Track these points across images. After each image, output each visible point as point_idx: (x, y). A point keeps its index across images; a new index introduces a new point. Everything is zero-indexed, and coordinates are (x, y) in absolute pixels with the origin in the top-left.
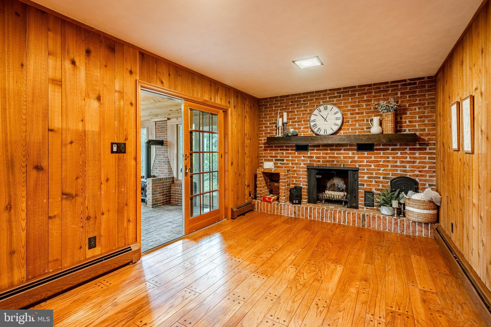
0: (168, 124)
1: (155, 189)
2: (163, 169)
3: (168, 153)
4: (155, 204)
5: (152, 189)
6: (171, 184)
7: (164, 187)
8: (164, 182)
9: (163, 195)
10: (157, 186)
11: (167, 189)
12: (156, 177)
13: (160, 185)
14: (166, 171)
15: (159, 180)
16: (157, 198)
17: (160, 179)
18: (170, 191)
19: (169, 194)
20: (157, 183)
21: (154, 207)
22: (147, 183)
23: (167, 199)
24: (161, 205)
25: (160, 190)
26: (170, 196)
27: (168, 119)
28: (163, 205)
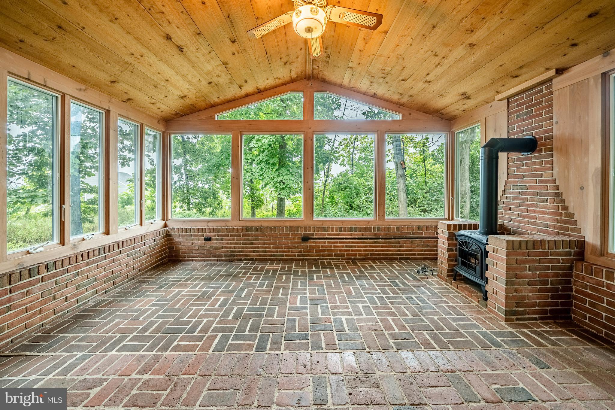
0: (554, 88)
1: (516, 269)
2: (534, 212)
3: (556, 170)
4: (515, 313)
5: (508, 269)
6: (571, 261)
7: (548, 268)
8: (547, 254)
9: (540, 290)
10: (525, 262)
11: (557, 275)
12: (521, 234)
13: (534, 261)
14: (548, 219)
15: (530, 245)
16: (523, 298)
17: (535, 243)
18: (569, 282)
19: (563, 289)
20: (523, 254)
21: (512, 320)
22: (488, 248)
23: (557, 304)
24: (535, 319)
25: (534, 276)
26: (569, 297)
27: (560, 71)
28: (541, 319)
